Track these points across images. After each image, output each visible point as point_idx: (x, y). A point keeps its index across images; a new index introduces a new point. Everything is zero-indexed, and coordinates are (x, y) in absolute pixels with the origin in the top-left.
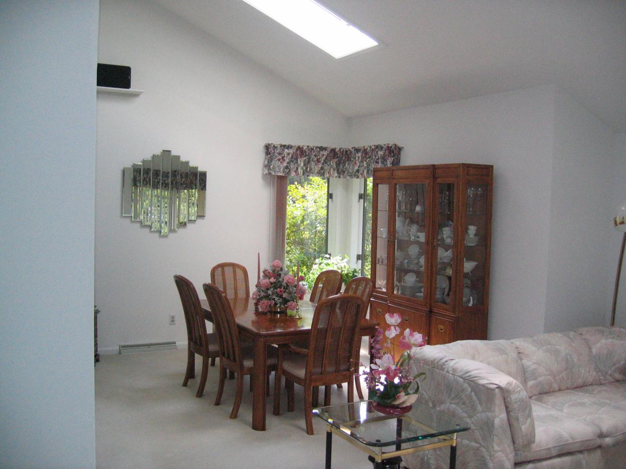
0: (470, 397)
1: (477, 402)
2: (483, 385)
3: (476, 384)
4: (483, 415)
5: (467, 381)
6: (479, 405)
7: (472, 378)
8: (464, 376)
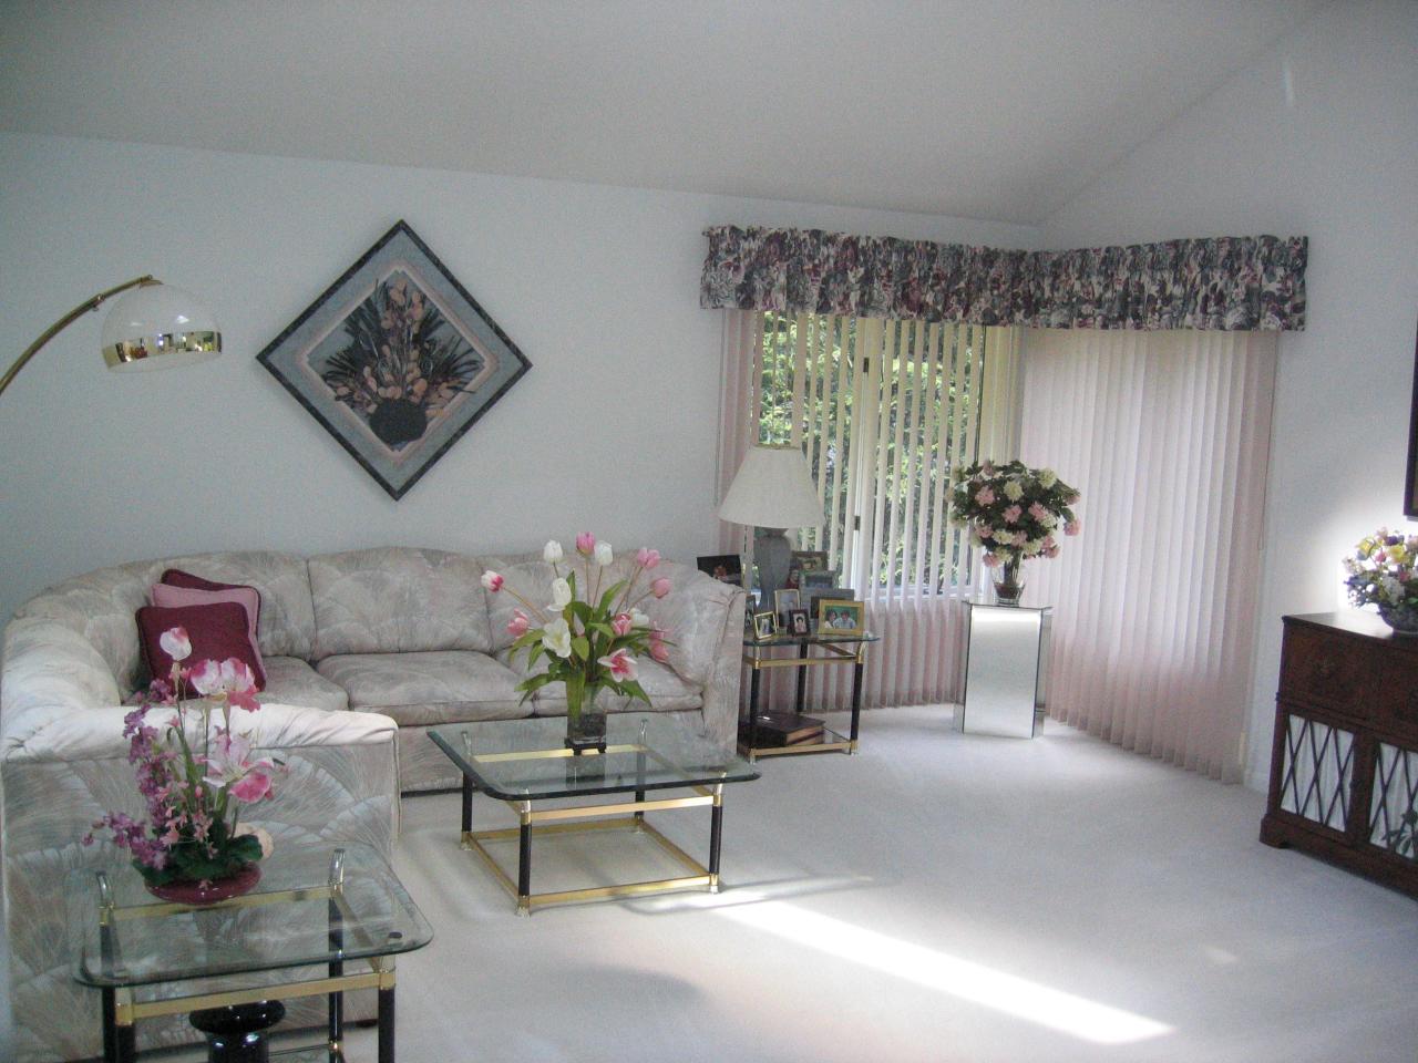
0: (312, 783)
1: (339, 786)
2: (357, 744)
3: (332, 746)
4: (362, 807)
5: (295, 750)
6: (344, 791)
7: (310, 738)
8: (282, 742)
